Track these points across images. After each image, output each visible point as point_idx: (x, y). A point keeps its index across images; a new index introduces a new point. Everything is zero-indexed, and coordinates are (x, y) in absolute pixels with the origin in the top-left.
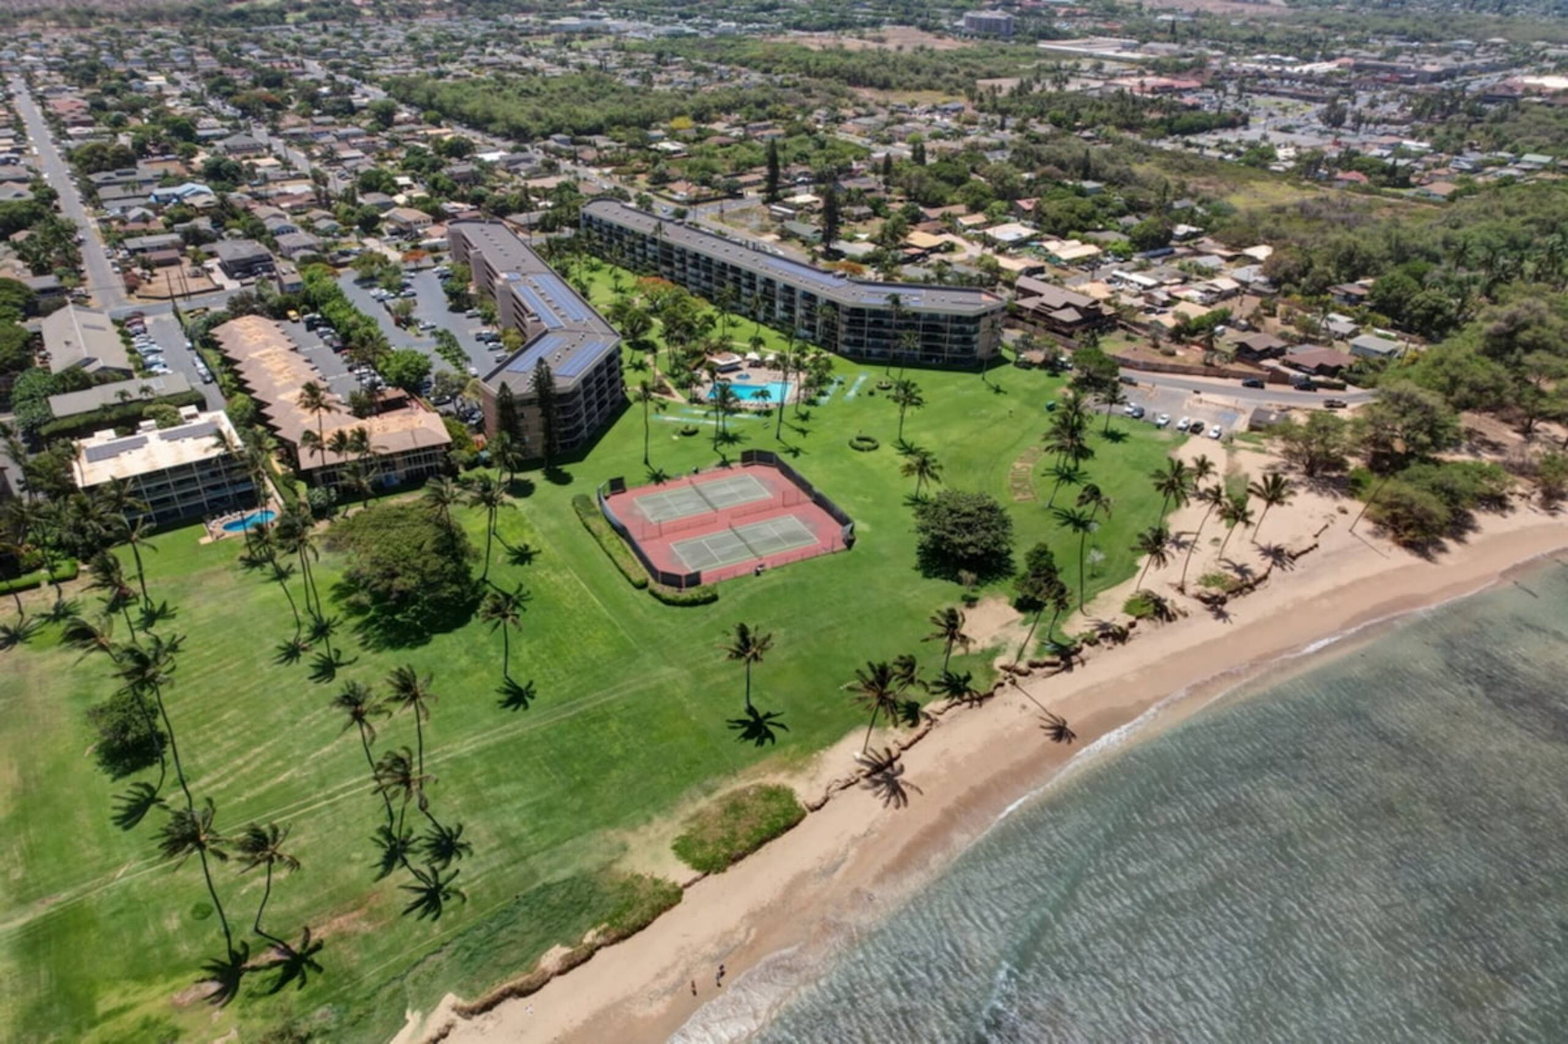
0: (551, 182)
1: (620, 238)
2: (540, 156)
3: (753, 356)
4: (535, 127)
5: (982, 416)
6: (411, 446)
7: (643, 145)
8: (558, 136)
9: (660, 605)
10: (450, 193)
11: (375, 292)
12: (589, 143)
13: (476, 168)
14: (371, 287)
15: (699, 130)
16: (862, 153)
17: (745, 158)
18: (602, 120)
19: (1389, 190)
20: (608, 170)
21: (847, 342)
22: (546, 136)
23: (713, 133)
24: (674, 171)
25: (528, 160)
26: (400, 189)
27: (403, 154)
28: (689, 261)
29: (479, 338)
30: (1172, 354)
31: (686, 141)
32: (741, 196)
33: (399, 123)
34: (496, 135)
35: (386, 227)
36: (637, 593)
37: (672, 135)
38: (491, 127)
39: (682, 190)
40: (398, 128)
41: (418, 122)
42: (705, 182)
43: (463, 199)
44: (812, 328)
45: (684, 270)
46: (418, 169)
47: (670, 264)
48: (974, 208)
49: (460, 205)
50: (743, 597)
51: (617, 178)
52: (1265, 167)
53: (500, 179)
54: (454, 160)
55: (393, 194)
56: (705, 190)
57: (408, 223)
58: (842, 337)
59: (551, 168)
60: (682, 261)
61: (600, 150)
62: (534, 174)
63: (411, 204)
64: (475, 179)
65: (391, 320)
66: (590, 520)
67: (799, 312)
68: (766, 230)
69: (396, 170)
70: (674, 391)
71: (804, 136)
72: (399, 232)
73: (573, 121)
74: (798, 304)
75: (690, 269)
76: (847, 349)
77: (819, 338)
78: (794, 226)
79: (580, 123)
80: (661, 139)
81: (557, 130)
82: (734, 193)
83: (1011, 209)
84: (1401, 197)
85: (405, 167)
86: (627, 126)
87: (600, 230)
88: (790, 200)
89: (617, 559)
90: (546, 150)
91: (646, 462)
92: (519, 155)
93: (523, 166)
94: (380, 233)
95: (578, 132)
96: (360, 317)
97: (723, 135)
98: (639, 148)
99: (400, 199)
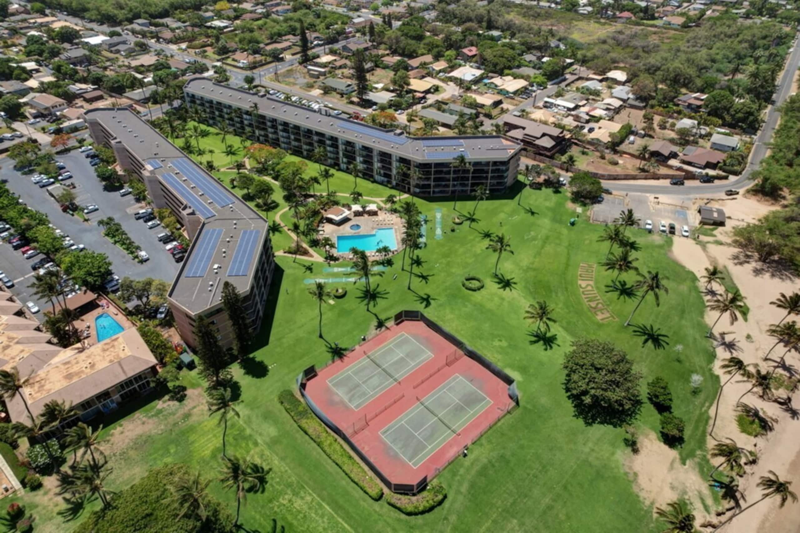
0: (148, 59)
1: (221, 111)
2: (132, 40)
3: (356, 207)
4: (121, 14)
5: (534, 239)
6: (122, 378)
7: (201, 23)
8: (140, 21)
9: (403, 516)
10: (74, 77)
11: (36, 177)
12: (163, 25)
13: (87, 53)
14: (31, 172)
15: (235, 10)
16: (345, 19)
17: (275, 30)
18: (167, 6)
19: (645, 22)
20: (184, 46)
21: (417, 186)
22: (131, 21)
23: (245, 11)
24: (232, 45)
25: (124, 43)
26: (29, 74)
27: (23, 41)
28: (280, 127)
29: (138, 217)
30: (616, 164)
31: (229, 18)
32: (282, 60)
33: (13, 14)
34: (91, 21)
35: (29, 111)
36: (376, 506)
37: (219, 15)
38: (87, 15)
39: (243, 59)
40: (12, 18)
41: (27, 12)
42: (256, 52)
43: (84, 80)
44: (388, 176)
45: (276, 133)
46: (40, 55)
47: (265, 129)
48: (437, 58)
49: (83, 86)
50: (464, 488)
51: (192, 51)
52: (576, 11)
53: (109, 60)
54: (66, 45)
55: (26, 80)
56: (258, 57)
57: (46, 109)
58: (413, 182)
59: (143, 48)
60: (274, 127)
61: (173, 30)
62: (130, 54)
63: (44, 88)
64: (87, 61)
65: (58, 207)
66: (304, 423)
67: (377, 165)
68: (310, 86)
69: (22, 57)
70: (311, 251)
71: (304, 11)
72: (39, 115)
73: (147, 9)
74: (375, 159)
75: (281, 133)
76: (417, 190)
77: (394, 183)
78: (331, 82)
79: (152, 10)
80: (211, 19)
81: (137, 16)
82: (277, 57)
83: (458, 55)
84: (656, 26)
85: (29, 54)
86: (185, 9)
87: (202, 105)
88: (318, 60)
89: (345, 468)
90: (134, 32)
91: (321, 336)
92: (116, 39)
93: (121, 47)
94: (23, 117)
95: (153, 16)
96: (32, 217)
97: (251, 12)
98: (200, 26)
99: (33, 83)
